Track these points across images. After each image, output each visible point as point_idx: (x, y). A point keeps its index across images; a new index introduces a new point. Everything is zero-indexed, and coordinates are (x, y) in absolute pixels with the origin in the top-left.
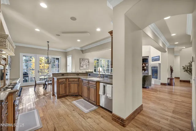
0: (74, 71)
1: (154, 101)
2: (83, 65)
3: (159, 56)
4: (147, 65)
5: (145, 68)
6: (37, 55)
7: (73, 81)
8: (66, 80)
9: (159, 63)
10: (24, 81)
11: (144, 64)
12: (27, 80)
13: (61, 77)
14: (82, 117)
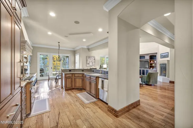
0: (81, 68)
1: (155, 98)
2: (89, 62)
3: (168, 53)
4: (155, 62)
5: (153, 65)
6: (51, 54)
7: (78, 76)
8: (72, 75)
9: (167, 60)
10: (41, 76)
11: (152, 61)
12: (43, 75)
13: (68, 73)
14: (82, 106)
